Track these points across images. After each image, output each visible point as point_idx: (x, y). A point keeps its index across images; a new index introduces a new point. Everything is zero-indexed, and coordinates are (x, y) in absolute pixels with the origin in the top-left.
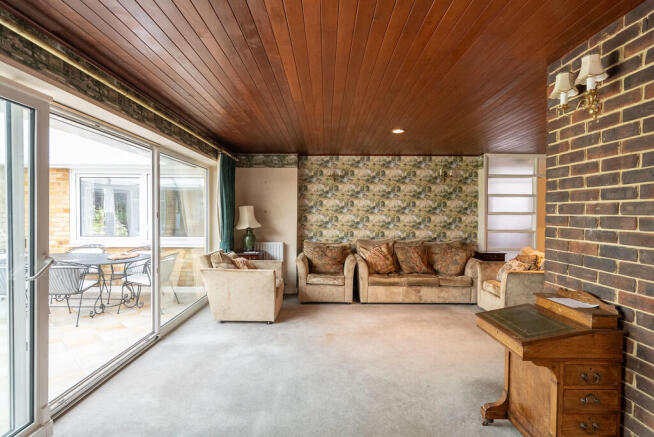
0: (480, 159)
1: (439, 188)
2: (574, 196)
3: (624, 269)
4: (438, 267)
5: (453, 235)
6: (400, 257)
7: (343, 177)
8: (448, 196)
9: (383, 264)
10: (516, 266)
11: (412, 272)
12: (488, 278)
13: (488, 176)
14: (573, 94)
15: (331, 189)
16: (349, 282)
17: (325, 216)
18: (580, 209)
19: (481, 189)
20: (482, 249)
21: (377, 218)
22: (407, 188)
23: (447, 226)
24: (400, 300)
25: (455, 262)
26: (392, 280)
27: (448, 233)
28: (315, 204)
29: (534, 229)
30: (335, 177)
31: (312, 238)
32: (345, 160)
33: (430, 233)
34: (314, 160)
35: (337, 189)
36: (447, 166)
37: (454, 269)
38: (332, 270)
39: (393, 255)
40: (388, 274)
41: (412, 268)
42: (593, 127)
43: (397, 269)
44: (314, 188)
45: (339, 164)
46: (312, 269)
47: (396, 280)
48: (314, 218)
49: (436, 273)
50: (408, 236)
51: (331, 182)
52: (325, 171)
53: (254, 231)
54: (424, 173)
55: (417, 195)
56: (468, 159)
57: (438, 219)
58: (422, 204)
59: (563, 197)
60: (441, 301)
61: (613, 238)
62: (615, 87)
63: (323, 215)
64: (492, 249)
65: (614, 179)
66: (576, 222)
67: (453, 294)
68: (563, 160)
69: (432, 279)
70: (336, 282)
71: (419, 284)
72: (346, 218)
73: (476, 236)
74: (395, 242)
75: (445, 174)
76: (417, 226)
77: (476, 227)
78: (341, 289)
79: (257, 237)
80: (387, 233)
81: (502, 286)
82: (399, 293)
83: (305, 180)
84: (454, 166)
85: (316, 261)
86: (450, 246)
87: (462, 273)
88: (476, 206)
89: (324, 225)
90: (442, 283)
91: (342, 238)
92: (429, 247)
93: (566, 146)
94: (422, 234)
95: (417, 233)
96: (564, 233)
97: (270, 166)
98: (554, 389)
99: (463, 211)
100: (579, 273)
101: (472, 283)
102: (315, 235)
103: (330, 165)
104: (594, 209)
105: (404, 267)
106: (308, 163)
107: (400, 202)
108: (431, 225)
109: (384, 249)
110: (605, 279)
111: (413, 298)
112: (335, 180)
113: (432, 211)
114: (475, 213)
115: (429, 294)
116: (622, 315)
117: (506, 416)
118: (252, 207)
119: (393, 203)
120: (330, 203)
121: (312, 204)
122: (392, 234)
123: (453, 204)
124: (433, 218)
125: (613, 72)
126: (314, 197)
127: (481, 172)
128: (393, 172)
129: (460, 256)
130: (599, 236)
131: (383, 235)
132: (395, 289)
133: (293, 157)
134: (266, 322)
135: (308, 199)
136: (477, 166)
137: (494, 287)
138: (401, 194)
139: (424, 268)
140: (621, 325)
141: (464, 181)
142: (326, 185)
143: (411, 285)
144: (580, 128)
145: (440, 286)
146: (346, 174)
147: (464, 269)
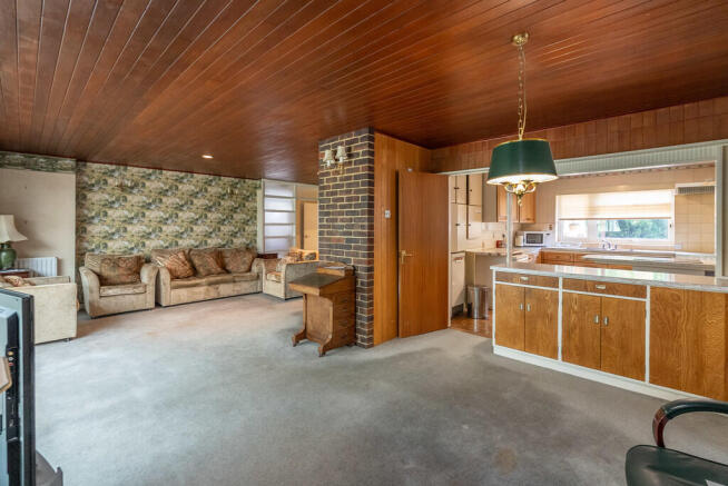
0: (258, 182)
1: (227, 203)
2: (333, 214)
3: (355, 248)
4: (230, 268)
5: (239, 241)
6: (197, 261)
7: (132, 188)
8: (234, 210)
9: (183, 269)
10: (289, 260)
11: (209, 274)
12: (269, 271)
13: (264, 196)
14: (333, 162)
15: (118, 200)
16: (151, 289)
17: (111, 226)
18: (336, 220)
19: (259, 205)
20: (261, 251)
21: (170, 229)
22: (199, 202)
23: (234, 235)
24: (201, 298)
25: (244, 263)
26: (193, 282)
27: (235, 240)
28: (98, 215)
29: (294, 234)
30: (122, 187)
31: (93, 250)
32: (134, 172)
33: (220, 241)
34: (95, 168)
35: (125, 199)
36: (234, 186)
37: (243, 268)
38: (129, 280)
39: (190, 261)
40: (187, 277)
41: (209, 270)
42: (341, 180)
43: (195, 272)
44: (96, 197)
45: (128, 174)
46: (103, 281)
47: (198, 281)
48: (96, 229)
49: (228, 272)
50: (201, 243)
51: (117, 192)
52: (110, 181)
53: (13, 246)
54: (213, 190)
55: (208, 209)
56: (249, 182)
57: (226, 229)
58: (212, 216)
59: (328, 214)
60: (236, 293)
61: (350, 234)
62: (350, 163)
63: (108, 225)
64: (269, 250)
65: (350, 206)
66: (334, 227)
67: (244, 287)
68: (328, 194)
69: (227, 277)
70: (137, 291)
71: (217, 283)
72: (136, 228)
73: (256, 241)
74: (190, 250)
75: (232, 193)
76: (208, 235)
77: (256, 235)
78: (141, 296)
79: (18, 253)
80: (180, 242)
81: (282, 275)
82: (201, 292)
83: (84, 188)
84: (239, 186)
85: (107, 272)
86: (238, 251)
87: (250, 270)
88: (256, 218)
89: (110, 236)
90: (237, 279)
91: (132, 249)
92: (221, 252)
93: (328, 187)
94: (213, 242)
95: (209, 241)
96: (328, 233)
97: (34, 169)
98: (331, 309)
99: (246, 222)
100: (337, 253)
101: (258, 277)
102: (98, 247)
103: (116, 174)
104: (342, 220)
105: (201, 270)
106: (88, 171)
107: (193, 214)
108: (221, 234)
109: (181, 257)
110: (347, 254)
111: (213, 294)
112: (123, 190)
113: (222, 222)
114: (255, 224)
115: (225, 289)
116: (355, 269)
117: (305, 338)
118: (12, 217)
119: (185, 215)
120: (117, 213)
121: (93, 214)
122: (185, 243)
123: (238, 217)
124: (222, 228)
125: (350, 156)
126: (96, 207)
127: (259, 192)
128: (186, 187)
129: (248, 258)
130: (345, 234)
131: (177, 244)
132: (196, 290)
133: (69, 162)
134: (65, 340)
135: (88, 209)
136: (256, 188)
137: (276, 276)
138: (194, 208)
139: (219, 269)
140: (354, 274)
141: (246, 198)
142: (111, 195)
143: (210, 284)
144: (335, 179)
145: (234, 282)
146: (136, 185)
147: (250, 267)
